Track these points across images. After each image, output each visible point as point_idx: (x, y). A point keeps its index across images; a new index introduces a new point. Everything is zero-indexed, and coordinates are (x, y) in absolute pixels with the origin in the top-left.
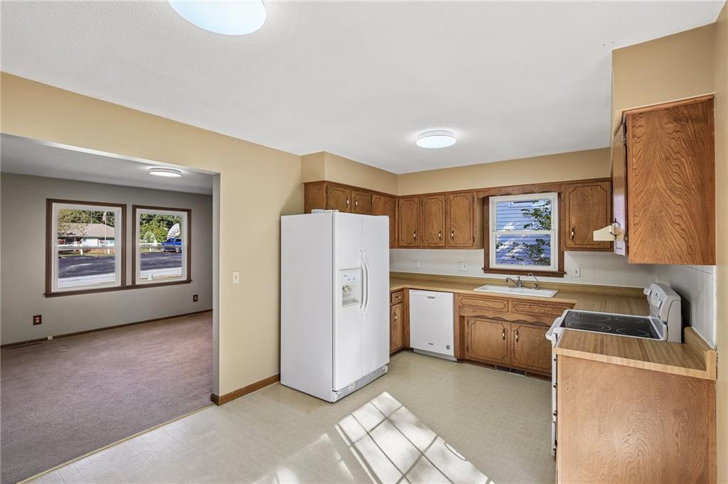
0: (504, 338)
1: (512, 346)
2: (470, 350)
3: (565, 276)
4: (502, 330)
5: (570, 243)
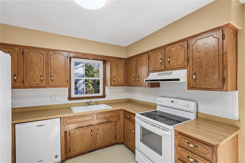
0: (91, 135)
1: (96, 137)
2: (71, 150)
3: (106, 97)
4: (90, 131)
5: (113, 83)
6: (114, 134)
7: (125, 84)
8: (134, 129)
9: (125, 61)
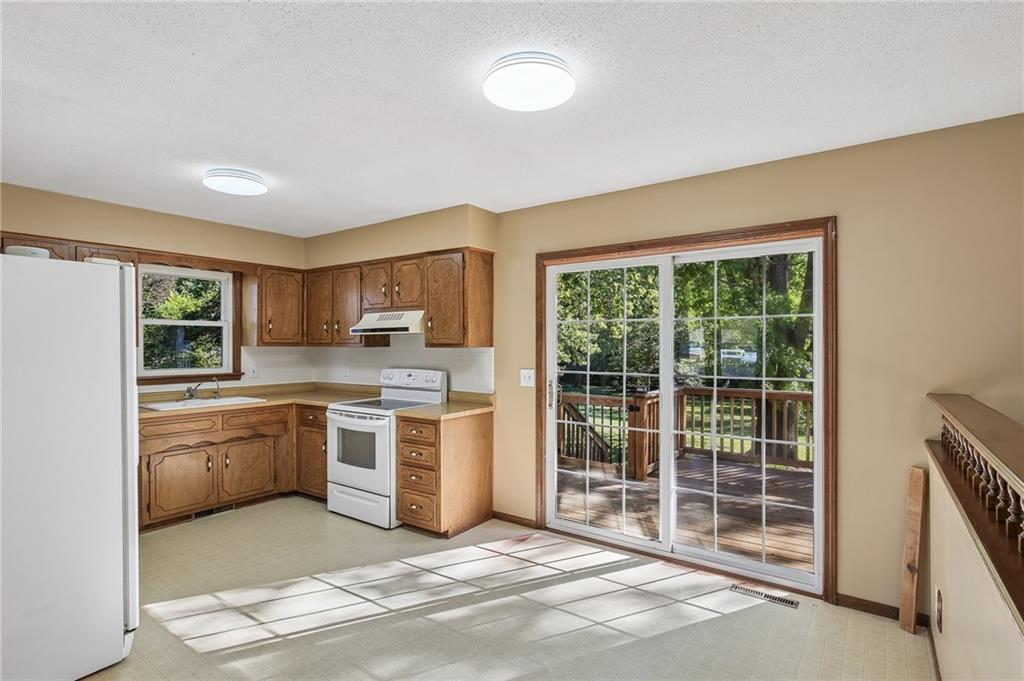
0: (209, 469)
1: (221, 476)
2: (153, 507)
3: (242, 376)
4: (205, 459)
5: (267, 338)
6: (272, 468)
7: (303, 340)
8: (326, 444)
9: (303, 276)
